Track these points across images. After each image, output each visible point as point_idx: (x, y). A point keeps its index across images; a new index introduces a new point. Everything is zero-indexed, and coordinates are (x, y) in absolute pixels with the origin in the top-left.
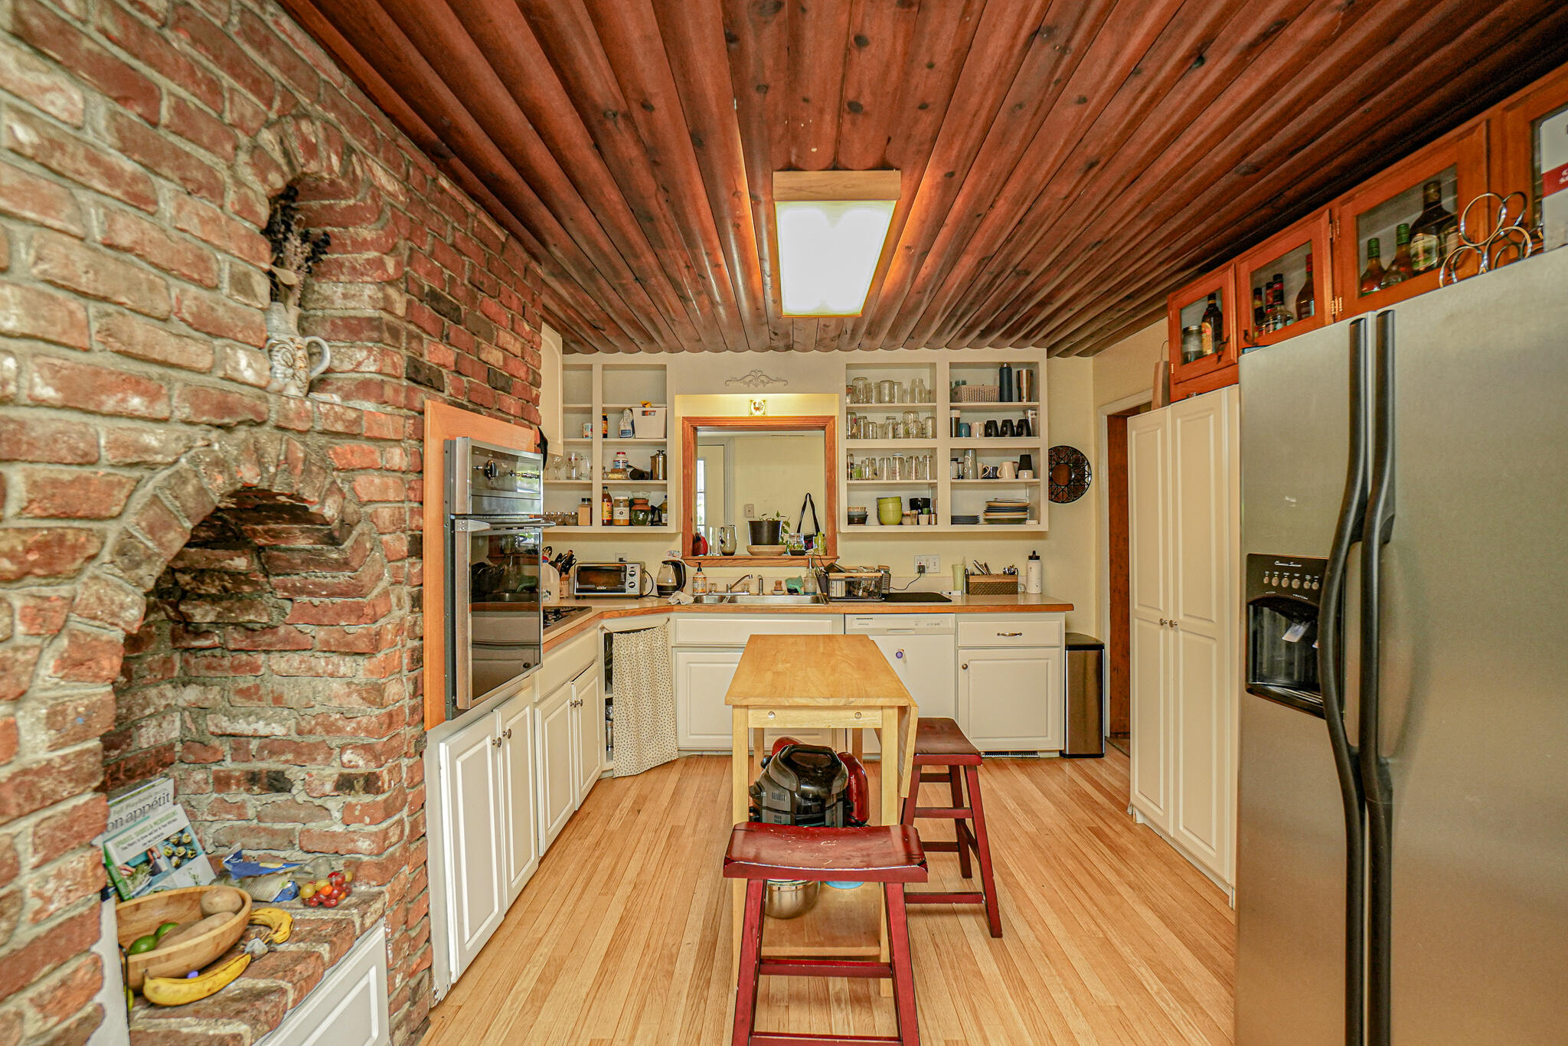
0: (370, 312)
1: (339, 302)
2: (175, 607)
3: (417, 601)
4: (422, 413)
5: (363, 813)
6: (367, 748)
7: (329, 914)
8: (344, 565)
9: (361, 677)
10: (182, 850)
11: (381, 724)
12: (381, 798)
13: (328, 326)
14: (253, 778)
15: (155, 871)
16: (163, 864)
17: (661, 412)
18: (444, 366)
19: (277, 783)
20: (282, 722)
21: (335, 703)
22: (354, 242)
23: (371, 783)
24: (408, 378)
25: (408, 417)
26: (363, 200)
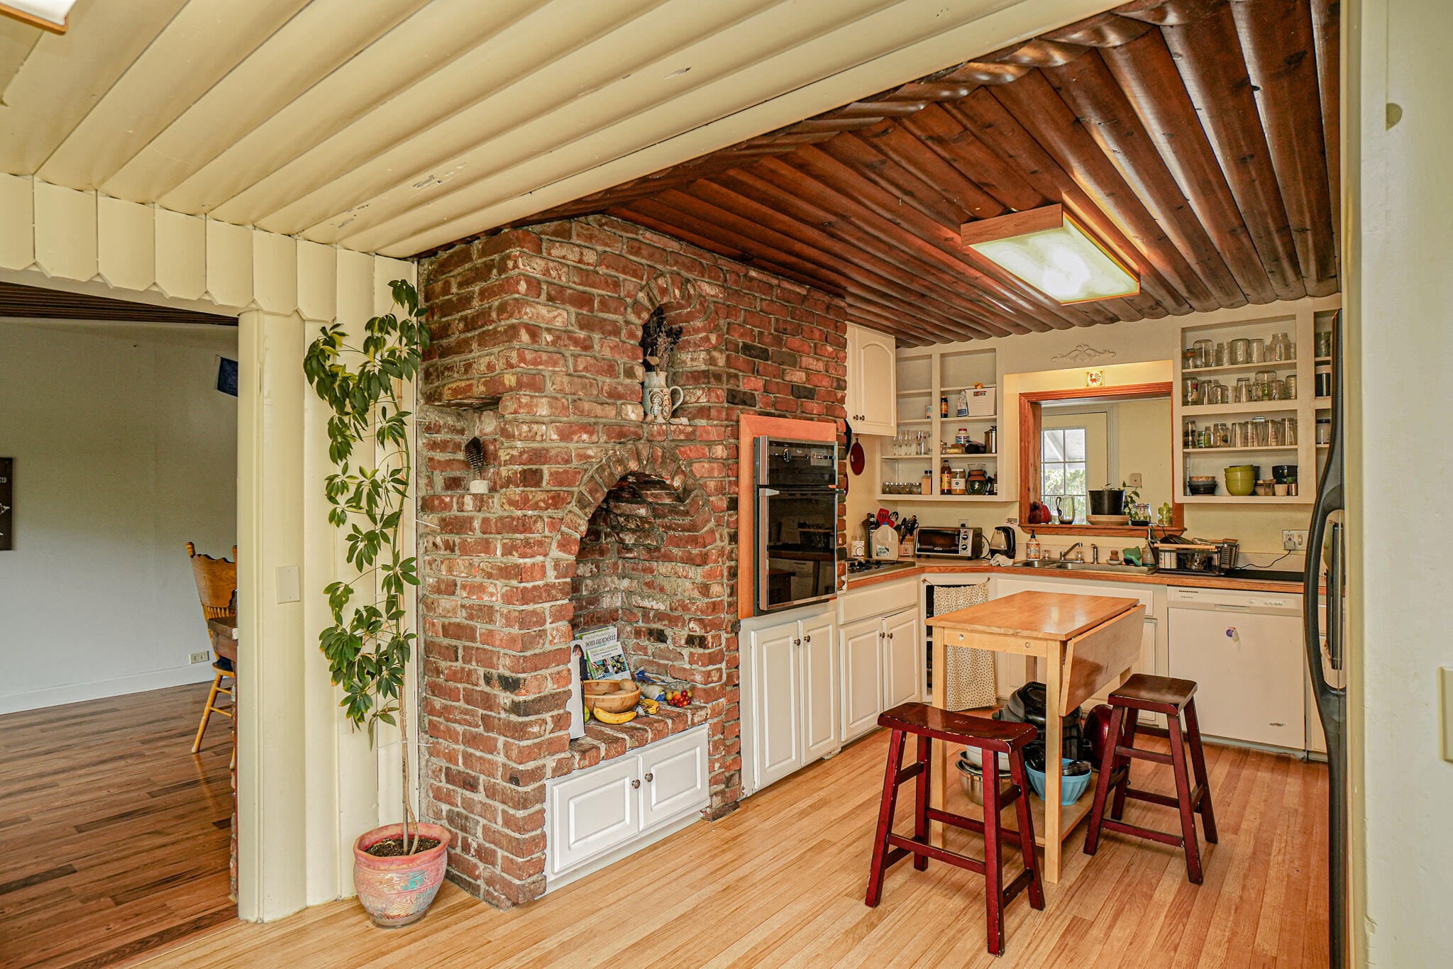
0: (704, 367)
1: (689, 363)
2: (618, 535)
3: (734, 538)
4: (738, 421)
5: (699, 659)
6: (701, 621)
7: (678, 710)
8: (687, 513)
9: (699, 580)
10: (620, 666)
11: (708, 608)
12: (707, 651)
13: (684, 377)
14: (651, 633)
15: (606, 671)
16: (610, 668)
17: (990, 392)
18: (755, 390)
19: (660, 637)
20: (664, 602)
21: (686, 594)
22: (693, 329)
23: (702, 642)
24: (728, 402)
25: (727, 426)
26: (695, 307)
